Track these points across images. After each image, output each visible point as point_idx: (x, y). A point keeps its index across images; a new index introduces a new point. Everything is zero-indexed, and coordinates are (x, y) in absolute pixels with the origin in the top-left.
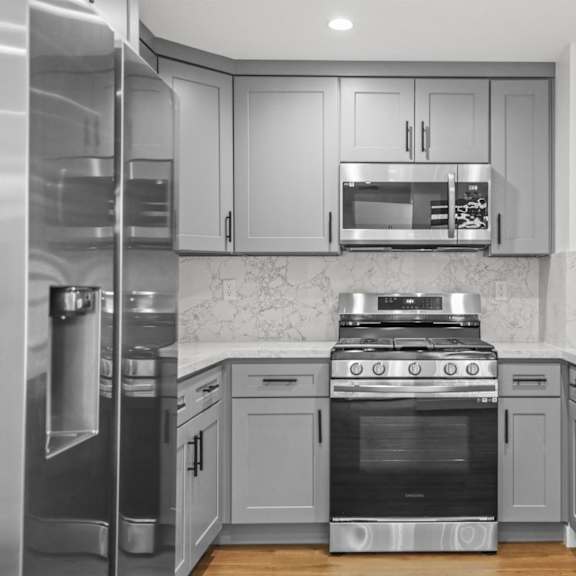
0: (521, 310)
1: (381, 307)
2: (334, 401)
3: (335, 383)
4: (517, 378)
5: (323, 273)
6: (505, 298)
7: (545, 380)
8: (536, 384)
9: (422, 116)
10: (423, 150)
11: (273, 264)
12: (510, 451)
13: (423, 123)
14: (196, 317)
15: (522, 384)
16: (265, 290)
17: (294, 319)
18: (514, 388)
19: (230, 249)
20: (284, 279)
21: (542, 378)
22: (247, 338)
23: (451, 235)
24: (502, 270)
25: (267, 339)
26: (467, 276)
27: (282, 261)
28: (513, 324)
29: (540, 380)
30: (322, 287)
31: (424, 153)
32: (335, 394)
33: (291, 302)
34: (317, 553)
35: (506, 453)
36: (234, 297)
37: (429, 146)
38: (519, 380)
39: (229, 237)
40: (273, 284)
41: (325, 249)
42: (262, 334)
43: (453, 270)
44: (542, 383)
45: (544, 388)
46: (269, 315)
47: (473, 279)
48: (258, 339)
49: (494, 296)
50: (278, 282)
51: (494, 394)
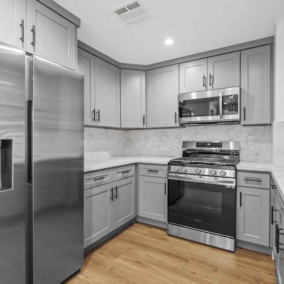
0: (261, 148)
1: (197, 146)
3: (170, 174)
4: (246, 178)
5: (179, 134)
6: (253, 143)
7: (261, 181)
8: (257, 182)
9: (211, 72)
10: (210, 84)
11: (163, 131)
12: (243, 210)
13: (210, 75)
14: (141, 148)
15: (249, 181)
16: (161, 140)
17: (170, 150)
18: (245, 183)
19: (145, 127)
20: (166, 136)
21: (260, 180)
22: (155, 156)
23: (221, 118)
24: (252, 131)
25: (161, 156)
26: (235, 134)
28: (257, 154)
29: (258, 181)
30: (179, 139)
31: (211, 86)
32: (170, 178)
33: (169, 144)
34: (164, 233)
35: (241, 210)
36: (151, 142)
37: (213, 83)
38: (248, 180)
39: (144, 123)
40: (163, 138)
41: (174, 126)
42: (160, 155)
43: (229, 132)
44: (260, 182)
45: (261, 184)
46: (162, 148)
47: (238, 135)
49: (247, 142)
50: (165, 137)
51: (233, 185)
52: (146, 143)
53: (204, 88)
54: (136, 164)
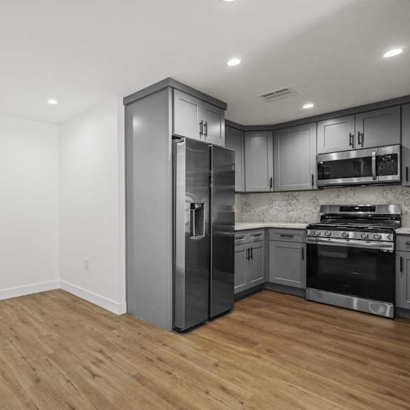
1: (340, 211)
2: (308, 244)
3: (308, 238)
4: (408, 243)
5: (315, 197)
9: (359, 129)
10: (359, 143)
11: (293, 195)
12: (404, 276)
13: (359, 132)
14: (263, 213)
16: (290, 205)
17: (302, 215)
18: (407, 247)
19: (272, 190)
20: (297, 200)
22: (282, 221)
23: (374, 179)
25: (291, 222)
26: (395, 196)
27: (297, 193)
30: (314, 202)
31: (360, 145)
33: (301, 209)
34: (302, 299)
35: (401, 276)
36: (277, 207)
39: (271, 186)
40: (293, 202)
41: (310, 188)
42: (289, 220)
43: (385, 194)
46: (291, 213)
47: (398, 198)
48: (287, 222)
50: (295, 201)
51: (391, 249)
52: (270, 208)
53: (351, 148)
54: (266, 229)
